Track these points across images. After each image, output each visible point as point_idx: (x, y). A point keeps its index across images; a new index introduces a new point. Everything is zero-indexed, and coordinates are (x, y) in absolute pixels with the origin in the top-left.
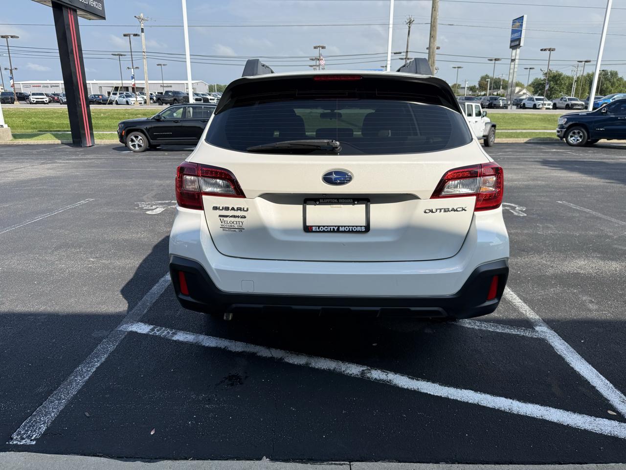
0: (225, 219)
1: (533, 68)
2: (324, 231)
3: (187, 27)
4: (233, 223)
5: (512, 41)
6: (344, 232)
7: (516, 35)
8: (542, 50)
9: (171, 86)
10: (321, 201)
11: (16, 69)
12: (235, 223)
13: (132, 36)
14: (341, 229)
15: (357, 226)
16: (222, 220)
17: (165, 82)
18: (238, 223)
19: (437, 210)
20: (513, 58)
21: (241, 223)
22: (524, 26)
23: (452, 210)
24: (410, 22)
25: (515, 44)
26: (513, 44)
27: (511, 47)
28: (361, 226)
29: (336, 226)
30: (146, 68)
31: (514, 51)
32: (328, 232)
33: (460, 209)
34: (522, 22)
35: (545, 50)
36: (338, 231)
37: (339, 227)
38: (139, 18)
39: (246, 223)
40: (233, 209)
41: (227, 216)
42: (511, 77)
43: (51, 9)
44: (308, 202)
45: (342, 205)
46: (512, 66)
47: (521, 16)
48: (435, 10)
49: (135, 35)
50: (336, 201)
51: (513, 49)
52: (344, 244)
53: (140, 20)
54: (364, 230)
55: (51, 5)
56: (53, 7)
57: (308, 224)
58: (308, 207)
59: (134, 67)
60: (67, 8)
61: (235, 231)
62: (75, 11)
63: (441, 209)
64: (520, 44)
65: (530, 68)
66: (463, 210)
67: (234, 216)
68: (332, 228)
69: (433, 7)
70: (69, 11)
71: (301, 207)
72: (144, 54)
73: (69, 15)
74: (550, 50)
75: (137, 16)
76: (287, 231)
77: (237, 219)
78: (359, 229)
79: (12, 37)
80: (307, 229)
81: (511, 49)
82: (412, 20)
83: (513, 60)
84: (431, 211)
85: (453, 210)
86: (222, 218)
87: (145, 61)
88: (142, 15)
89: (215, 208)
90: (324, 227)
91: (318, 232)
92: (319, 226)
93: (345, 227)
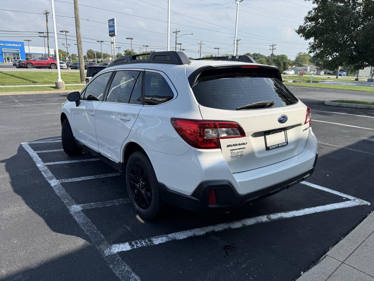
0: (234, 151)
1: (120, 48)
2: (274, 148)
4: (238, 153)
5: (110, 32)
6: (281, 147)
7: (112, 29)
8: (127, 38)
12: (239, 152)
14: (279, 146)
16: (232, 152)
18: (241, 152)
20: (112, 42)
21: (242, 152)
22: (115, 24)
24: (47, 13)
25: (112, 34)
26: (111, 34)
27: (110, 35)
29: (277, 145)
31: (112, 38)
32: (275, 148)
34: (114, 22)
35: (128, 39)
36: (279, 147)
37: (278, 144)
39: (245, 151)
40: (239, 144)
41: (234, 150)
42: (113, 52)
44: (266, 134)
45: (277, 133)
46: (112, 46)
47: (113, 18)
48: (77, 10)
50: (276, 131)
51: (111, 37)
54: (285, 144)
57: (268, 146)
58: (267, 136)
61: (238, 157)
64: (115, 34)
65: (119, 48)
67: (240, 149)
68: (276, 146)
69: (75, 8)
71: (263, 137)
74: (131, 39)
76: (260, 152)
77: (241, 150)
78: (283, 144)
80: (268, 149)
81: (110, 37)
82: (48, 12)
83: (112, 43)
84: (304, 130)
86: (232, 151)
89: (228, 146)
90: (273, 146)
91: (272, 149)
92: (272, 146)
93: (280, 144)
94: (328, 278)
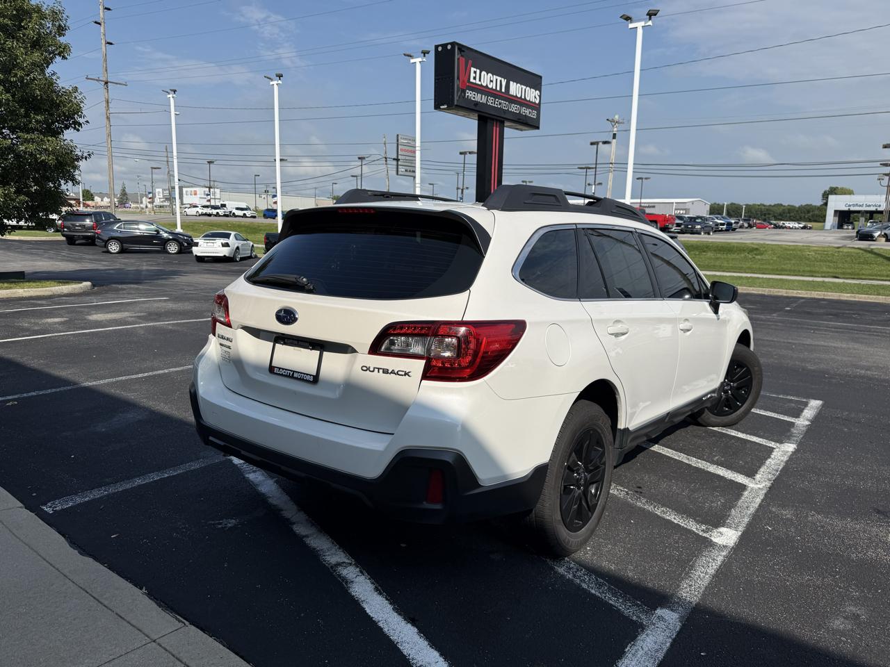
0: (222, 348)
2: (282, 375)
3: (635, 131)
6: (297, 378)
9: (654, 207)
10: (286, 340)
11: (467, 188)
12: (226, 353)
13: (601, 144)
14: (296, 375)
15: (307, 374)
17: (643, 201)
19: (374, 368)
23: (391, 373)
28: (311, 375)
30: (610, 183)
32: (285, 376)
33: (403, 373)
36: (292, 377)
37: (294, 371)
38: (613, 121)
40: (225, 338)
41: (223, 345)
43: (477, 122)
44: (278, 340)
45: (302, 349)
49: (605, 143)
50: (296, 342)
52: (295, 393)
53: (613, 124)
54: (312, 380)
55: (477, 118)
56: (478, 120)
57: (273, 364)
59: (596, 183)
60: (493, 119)
62: (503, 122)
63: (379, 369)
66: (406, 374)
67: (226, 346)
68: (289, 372)
70: (495, 123)
71: (272, 344)
72: (611, 166)
73: (495, 128)
75: (610, 119)
76: (257, 368)
77: (227, 349)
78: (308, 378)
79: (470, 153)
80: (272, 369)
84: (368, 369)
85: (393, 372)
87: (611, 175)
88: (617, 117)
89: (219, 336)
90: (283, 369)
91: (279, 374)
92: (280, 368)
93: (299, 372)
94: (117, 614)
